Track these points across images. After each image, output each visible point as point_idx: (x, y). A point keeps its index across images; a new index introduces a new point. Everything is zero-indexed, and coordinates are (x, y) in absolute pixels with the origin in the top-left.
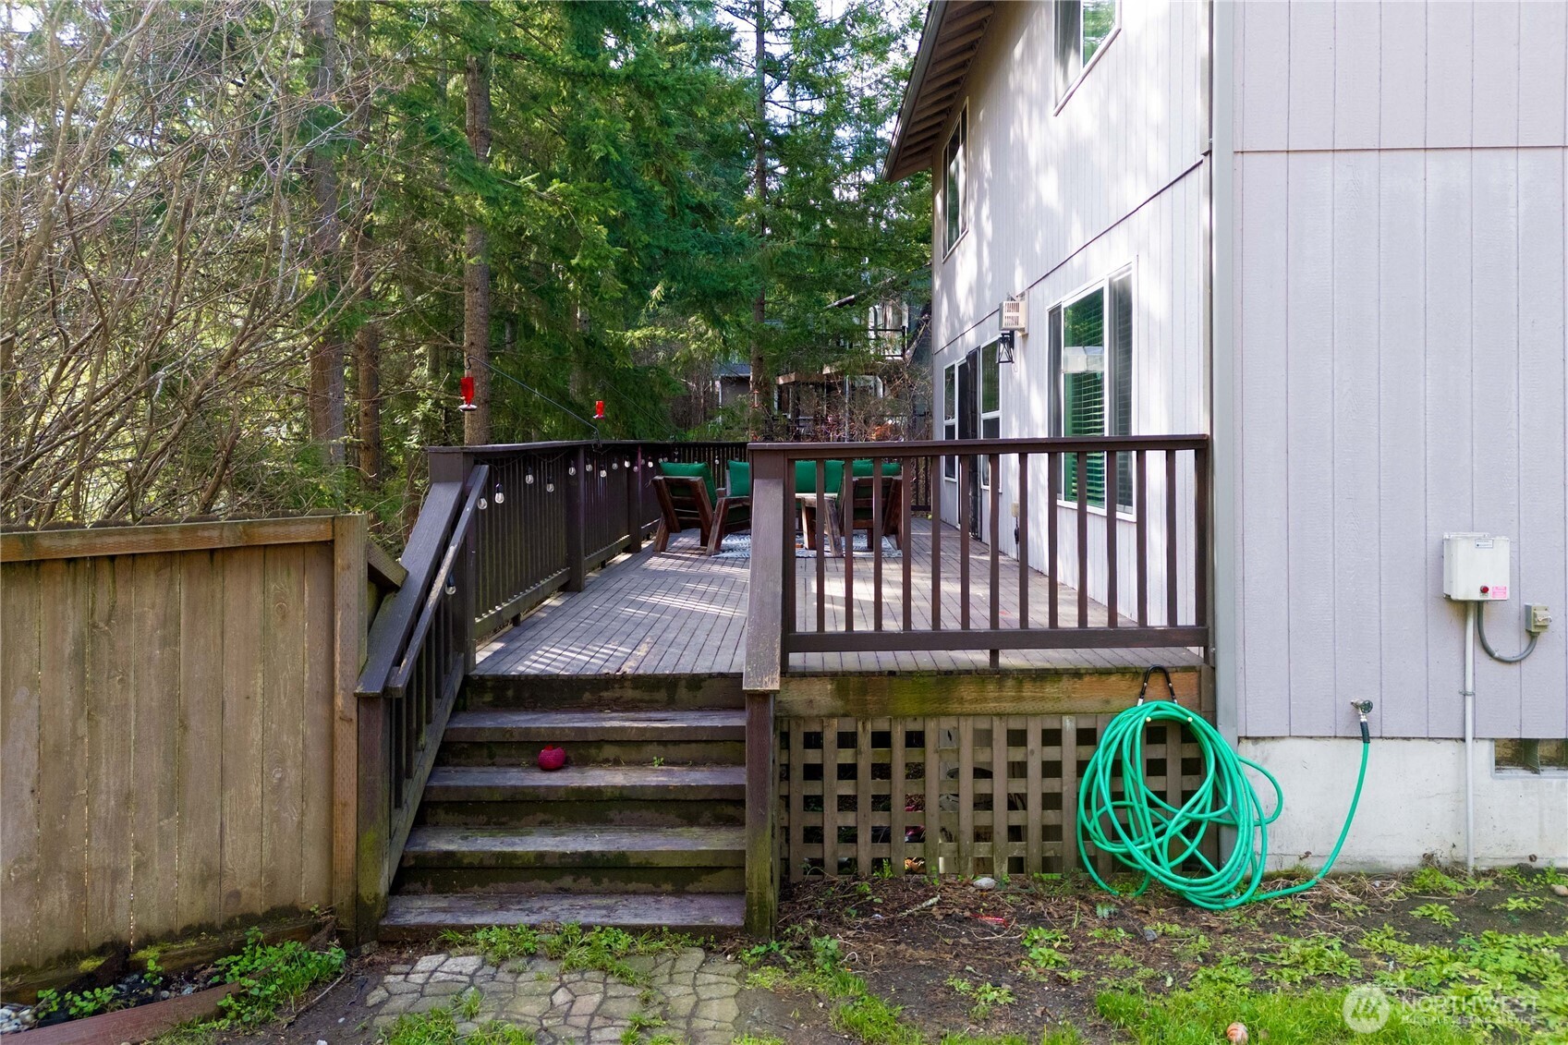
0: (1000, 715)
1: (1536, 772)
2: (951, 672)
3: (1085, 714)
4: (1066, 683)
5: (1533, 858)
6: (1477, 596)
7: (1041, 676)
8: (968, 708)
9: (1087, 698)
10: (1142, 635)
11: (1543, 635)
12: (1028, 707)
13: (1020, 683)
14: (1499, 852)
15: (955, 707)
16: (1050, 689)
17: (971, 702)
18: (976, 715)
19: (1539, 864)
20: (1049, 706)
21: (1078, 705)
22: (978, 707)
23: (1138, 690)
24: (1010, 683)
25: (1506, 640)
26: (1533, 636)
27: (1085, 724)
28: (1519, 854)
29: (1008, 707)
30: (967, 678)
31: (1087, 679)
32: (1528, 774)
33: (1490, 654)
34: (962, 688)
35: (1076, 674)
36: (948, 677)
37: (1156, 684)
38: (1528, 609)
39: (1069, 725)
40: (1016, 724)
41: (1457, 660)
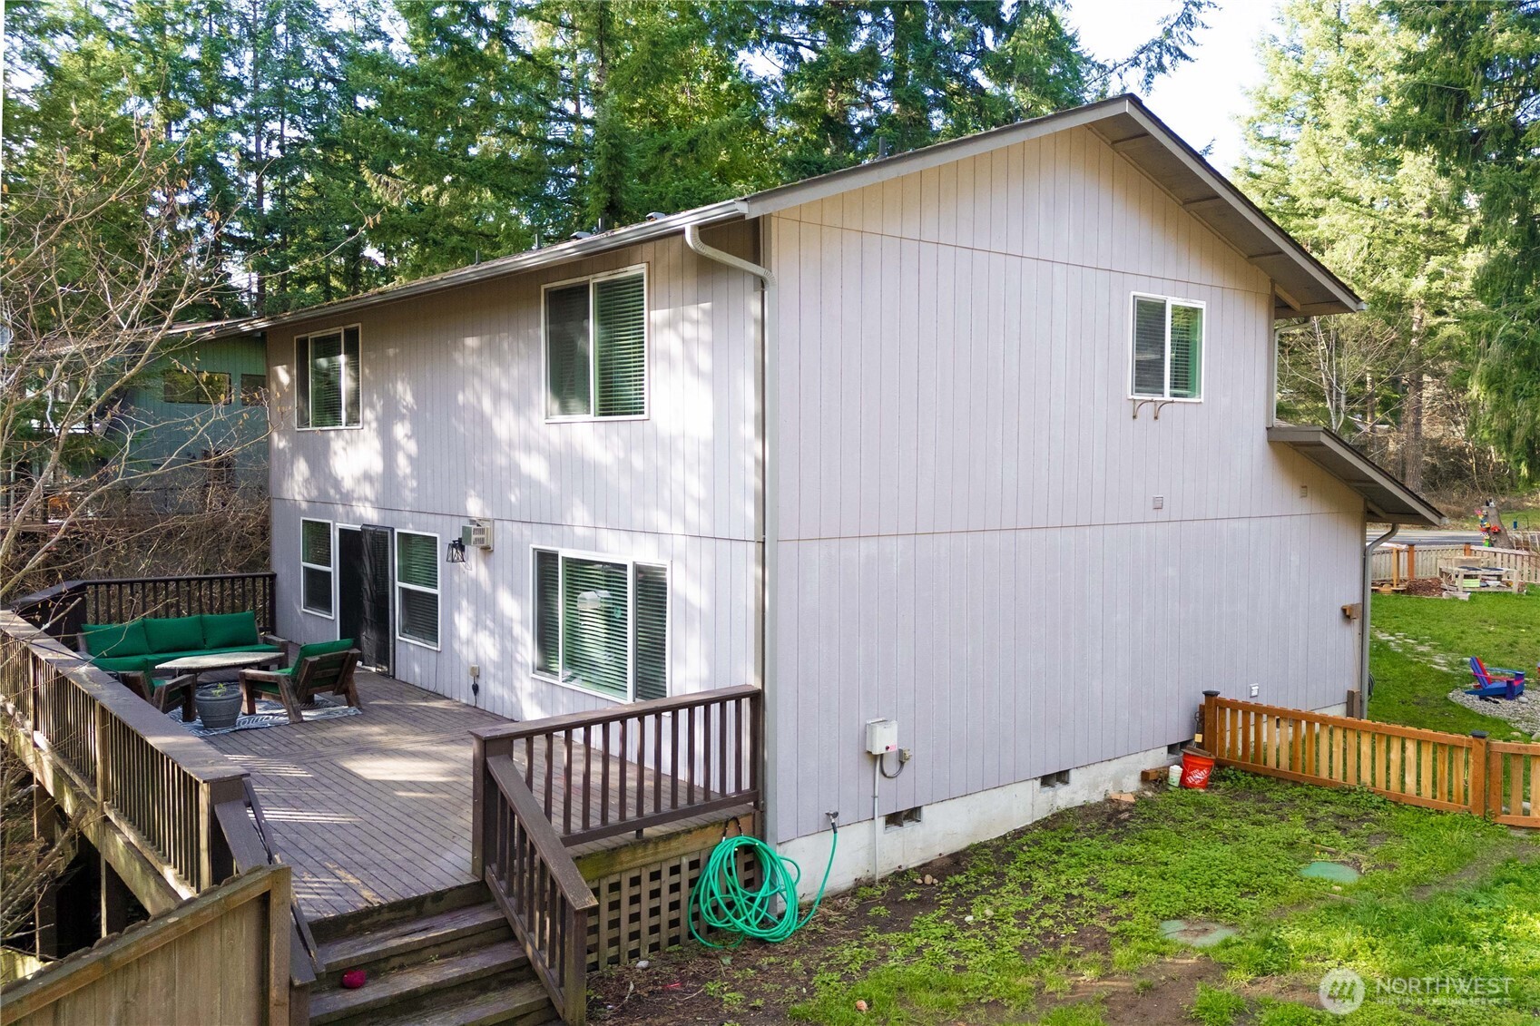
0: (645, 866)
1: (901, 825)
2: (615, 849)
3: (693, 852)
4: (683, 838)
5: (900, 867)
6: (884, 751)
7: (669, 837)
8: (626, 866)
9: (694, 844)
10: (725, 802)
11: (906, 763)
12: (661, 857)
13: (656, 844)
14: (886, 868)
15: (618, 868)
16: (674, 844)
17: (627, 862)
18: (631, 869)
19: (904, 868)
20: (673, 853)
21: (689, 849)
22: (632, 865)
23: (721, 832)
24: (651, 846)
25: (891, 767)
26: (902, 763)
27: (693, 858)
28: (894, 867)
29: (649, 859)
30: (626, 849)
31: (694, 833)
32: (896, 828)
33: (885, 775)
34: (622, 856)
35: (689, 832)
36: (613, 852)
37: (731, 829)
38: (901, 751)
39: (685, 861)
40: (654, 869)
41: (871, 780)
